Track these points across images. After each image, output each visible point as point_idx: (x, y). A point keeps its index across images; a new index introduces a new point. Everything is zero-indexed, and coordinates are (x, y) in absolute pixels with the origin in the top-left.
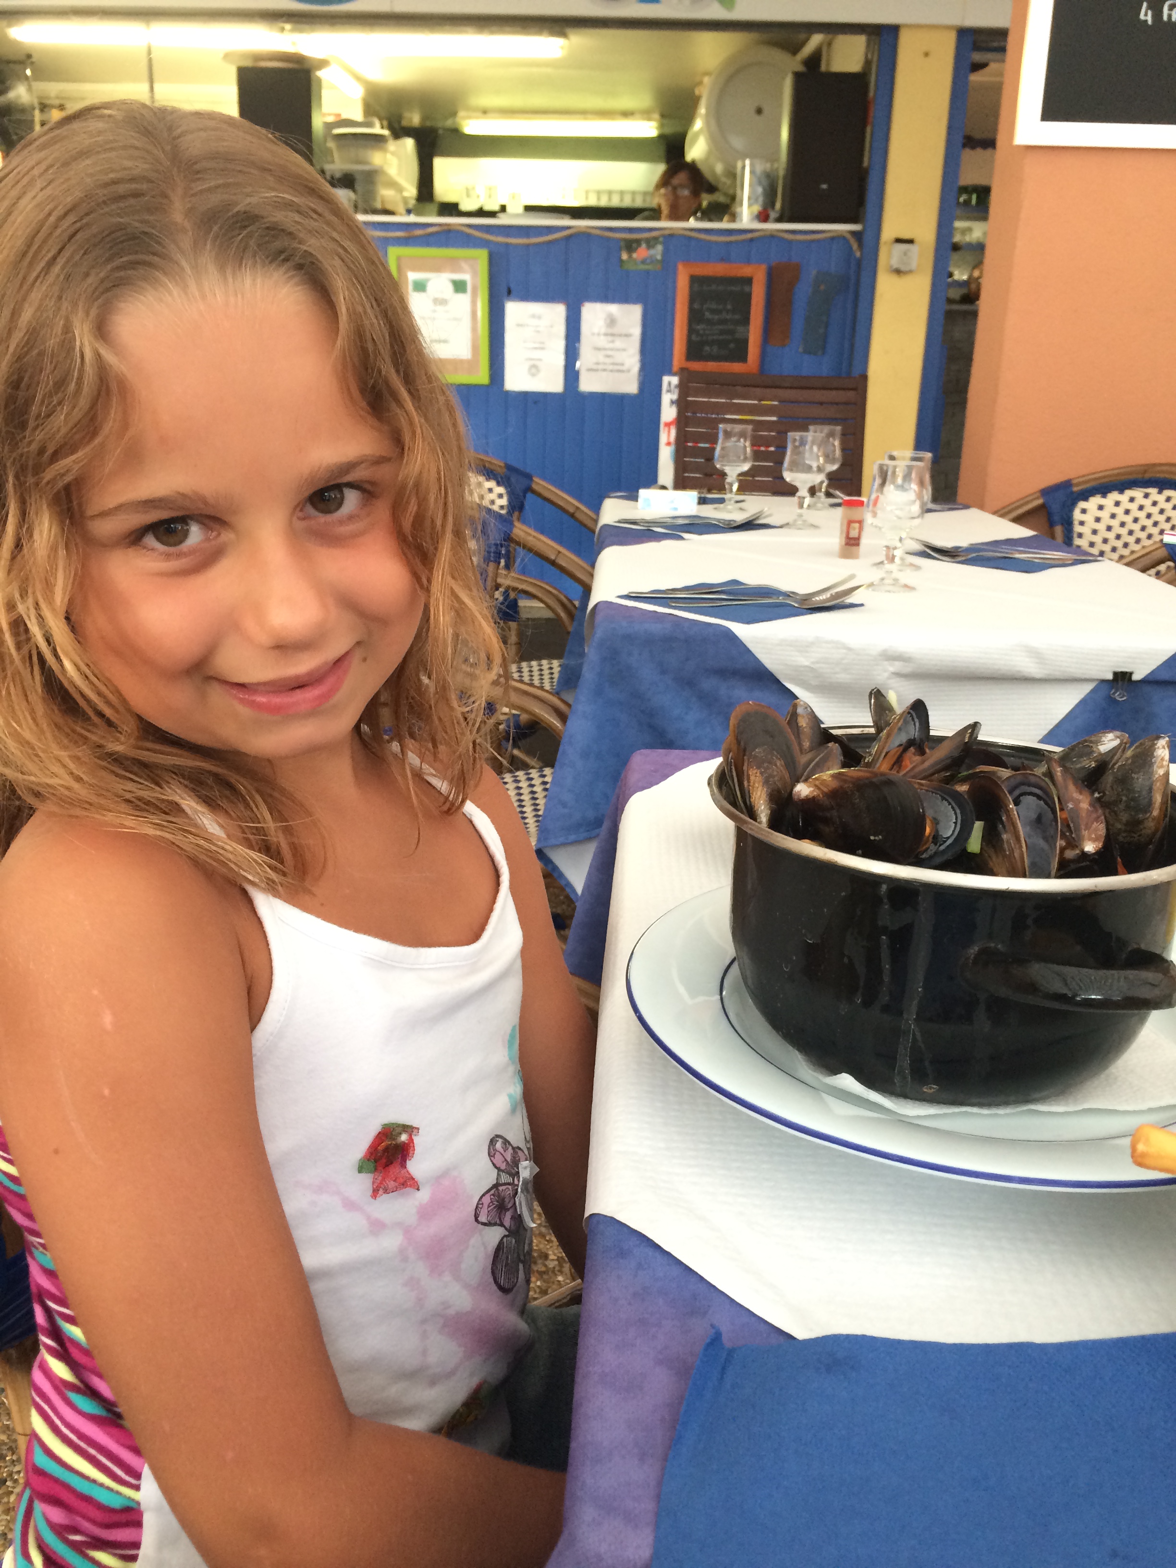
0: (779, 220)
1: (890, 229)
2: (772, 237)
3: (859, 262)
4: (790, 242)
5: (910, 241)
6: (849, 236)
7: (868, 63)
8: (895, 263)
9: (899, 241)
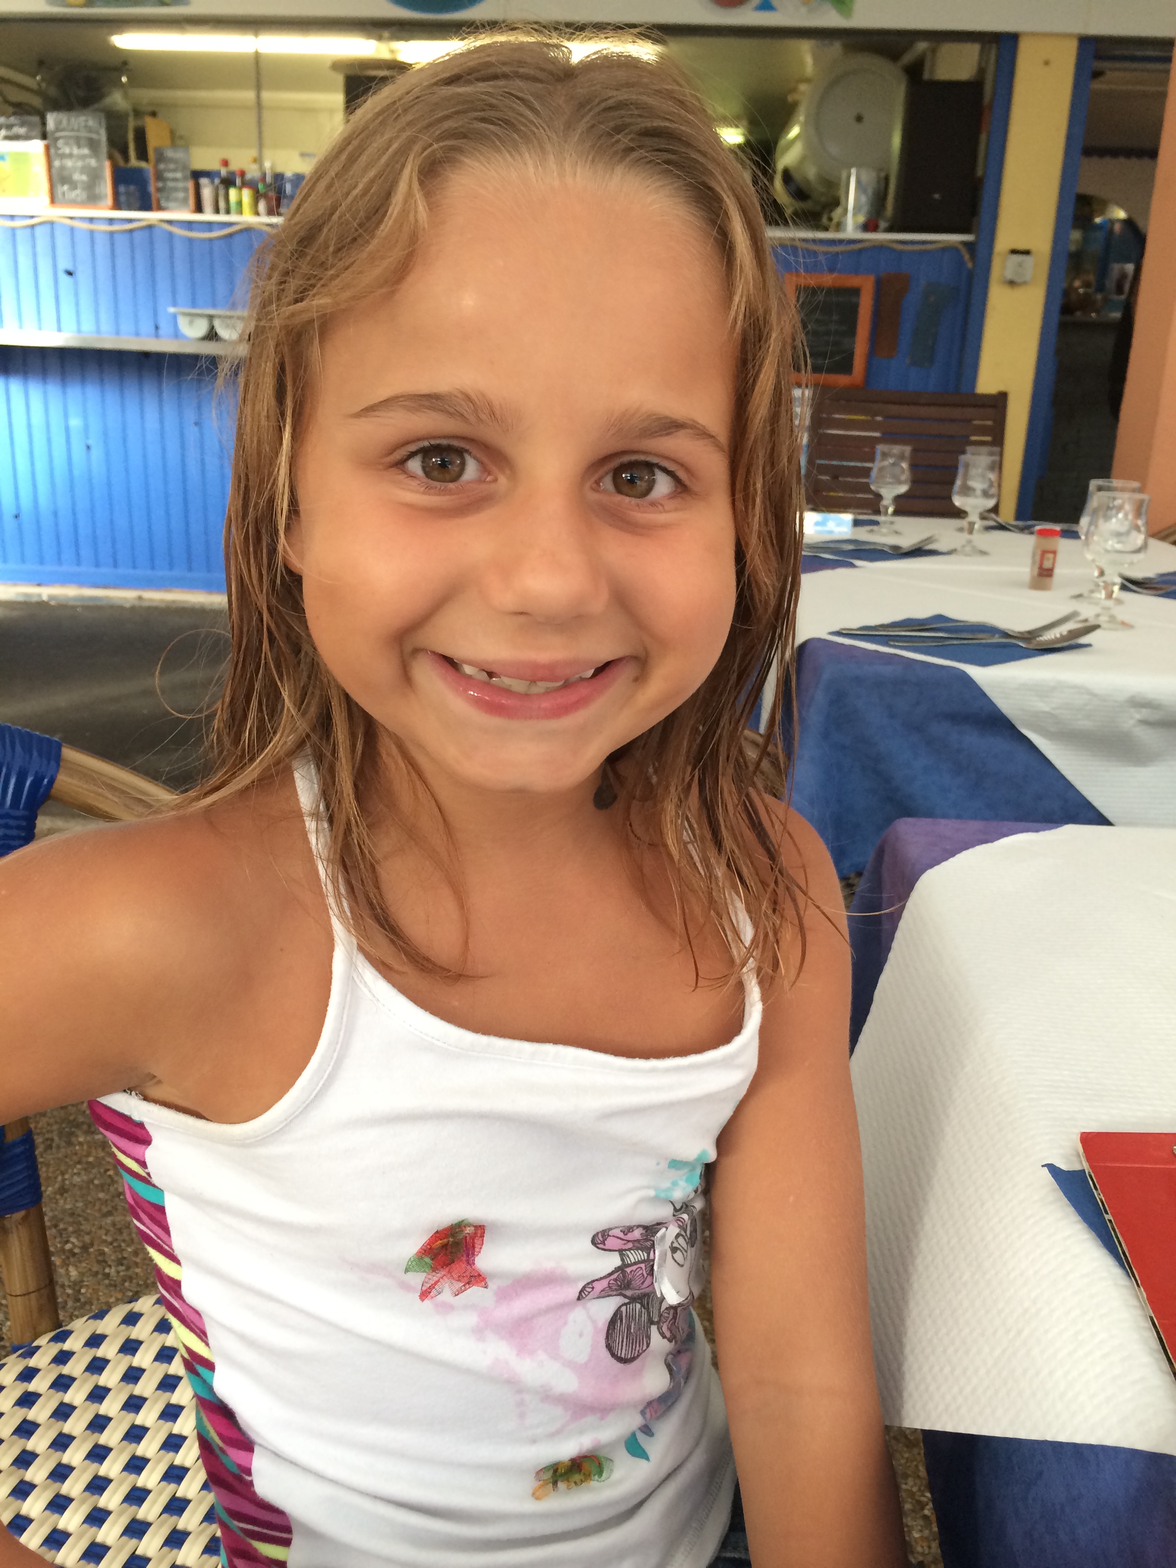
0: (890, 229)
1: (1004, 240)
2: (880, 248)
3: (971, 276)
4: (901, 253)
5: (1027, 253)
6: (960, 247)
7: (982, 71)
8: (1009, 275)
9: (1014, 252)
